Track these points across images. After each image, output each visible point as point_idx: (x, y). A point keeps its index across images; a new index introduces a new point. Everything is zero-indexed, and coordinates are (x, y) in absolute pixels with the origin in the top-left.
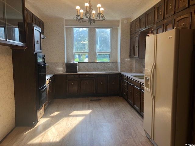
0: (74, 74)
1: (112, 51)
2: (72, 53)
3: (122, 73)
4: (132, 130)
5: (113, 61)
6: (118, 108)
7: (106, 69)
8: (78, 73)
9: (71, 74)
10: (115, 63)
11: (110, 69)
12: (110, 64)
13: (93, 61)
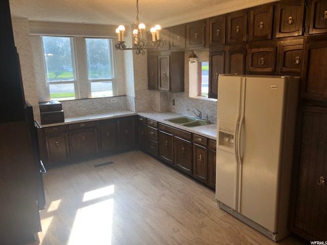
0: (59, 124)
1: (115, 77)
2: (45, 85)
3: (139, 114)
4: (197, 204)
5: (121, 95)
6: (150, 172)
7: (109, 108)
8: (65, 122)
9: (53, 125)
10: (122, 97)
11: (116, 108)
12: (116, 99)
13: (84, 97)
